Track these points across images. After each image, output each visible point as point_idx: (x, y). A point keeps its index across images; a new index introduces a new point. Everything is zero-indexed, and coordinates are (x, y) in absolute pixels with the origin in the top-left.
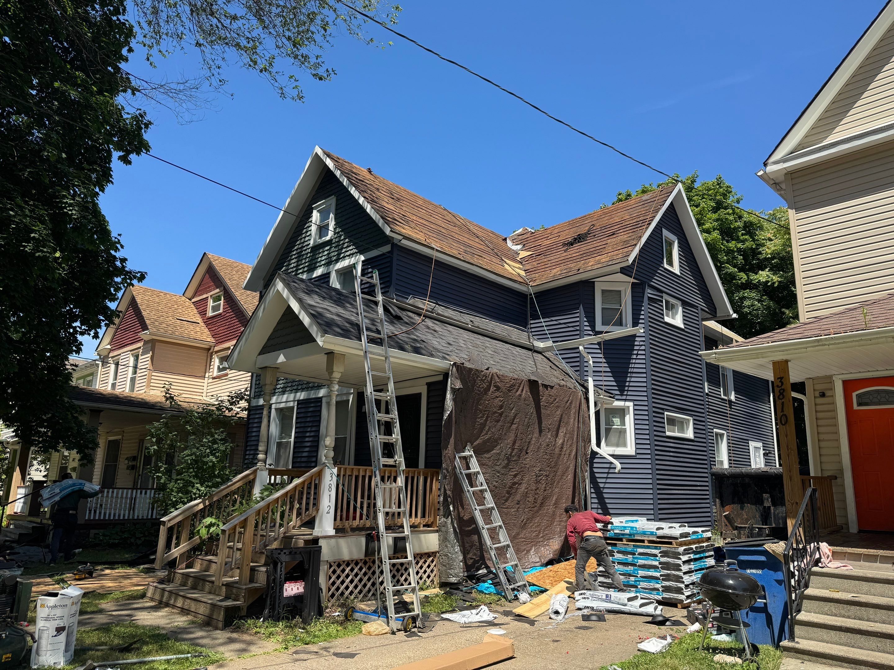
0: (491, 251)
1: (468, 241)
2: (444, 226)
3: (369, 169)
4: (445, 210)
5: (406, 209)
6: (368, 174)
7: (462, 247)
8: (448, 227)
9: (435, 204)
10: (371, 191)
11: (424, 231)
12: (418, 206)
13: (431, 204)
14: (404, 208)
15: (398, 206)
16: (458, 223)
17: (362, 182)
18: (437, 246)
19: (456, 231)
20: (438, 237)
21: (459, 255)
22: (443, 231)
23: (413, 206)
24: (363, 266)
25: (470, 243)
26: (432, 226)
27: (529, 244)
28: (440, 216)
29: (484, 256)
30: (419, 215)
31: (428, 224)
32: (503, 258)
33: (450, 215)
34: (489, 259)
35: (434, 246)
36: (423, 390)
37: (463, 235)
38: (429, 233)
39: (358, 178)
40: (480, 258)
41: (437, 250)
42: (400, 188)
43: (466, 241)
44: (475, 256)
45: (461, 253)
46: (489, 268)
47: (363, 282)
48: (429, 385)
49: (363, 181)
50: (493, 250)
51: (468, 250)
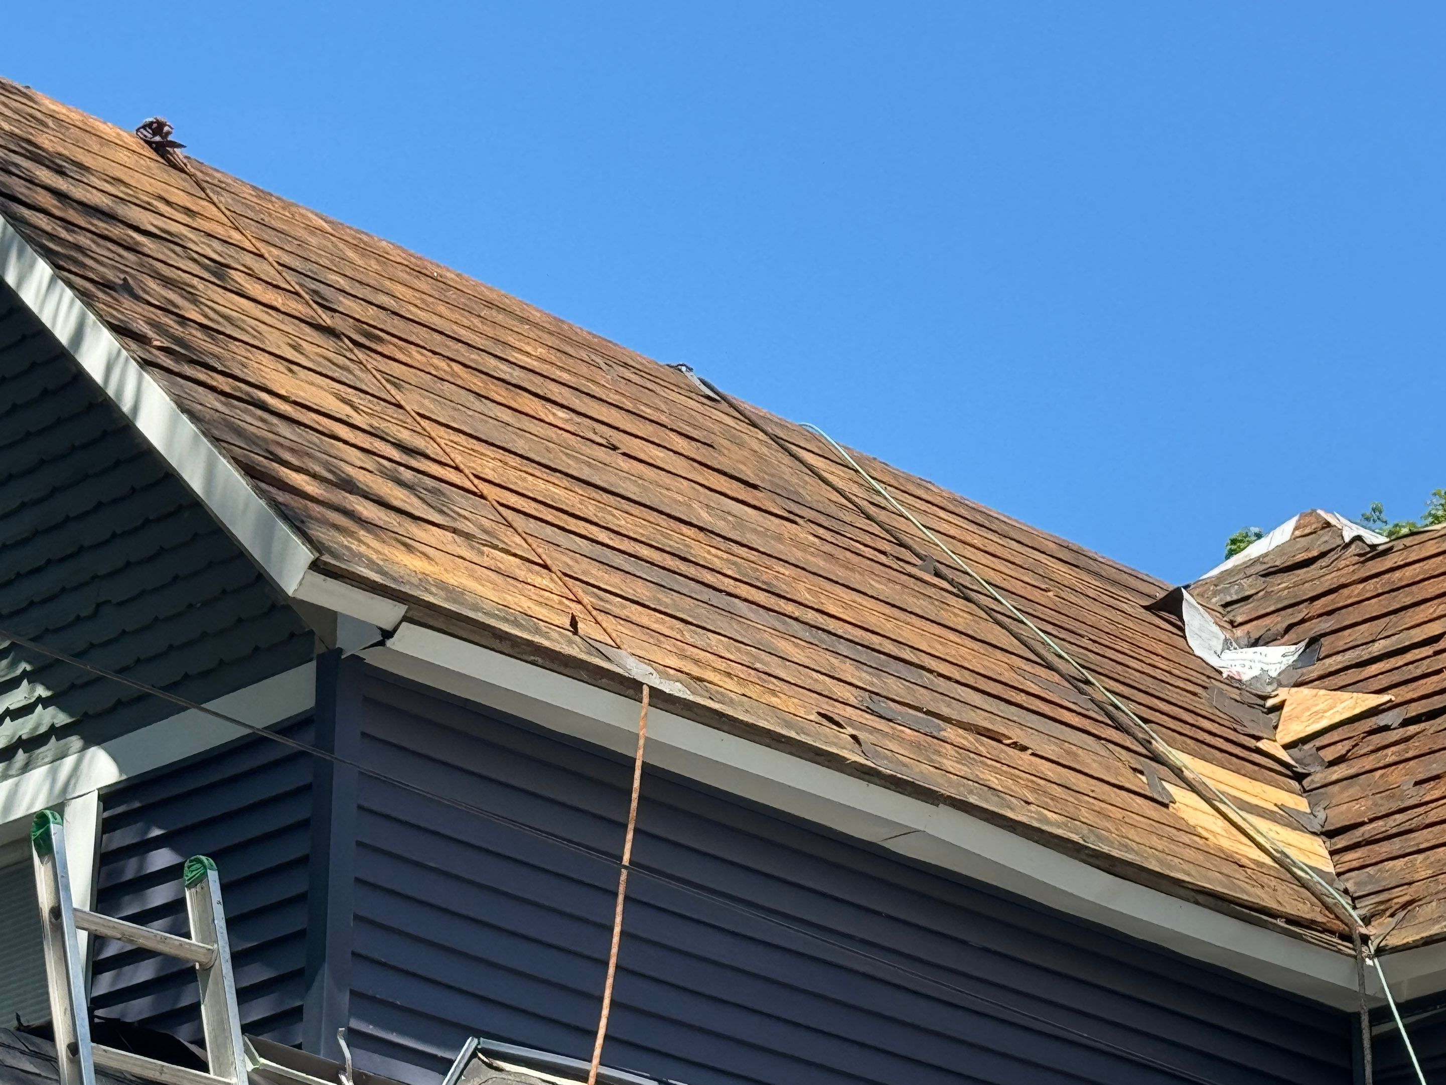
0: (1065, 695)
1: (888, 627)
2: (705, 518)
3: (157, 127)
4: (716, 398)
5: (430, 406)
6: (149, 160)
7: (848, 671)
8: (740, 522)
9: (643, 355)
10: (167, 282)
11: (559, 560)
12: (516, 376)
13: (612, 360)
14: (412, 401)
15: (369, 383)
16: (812, 491)
17: (101, 226)
18: (663, 670)
19: (796, 555)
20: (667, 600)
21: (829, 730)
22: (702, 551)
23: (477, 382)
24: (106, 826)
25: (907, 634)
26: (622, 522)
27: (1347, 638)
28: (681, 444)
29: (1017, 735)
30: (520, 446)
31: (590, 511)
32: (1160, 746)
33: (754, 439)
34: (1050, 750)
35: (637, 670)
37: (855, 580)
38: (597, 575)
39: (78, 192)
40: (986, 746)
41: (660, 699)
42: (381, 257)
43: (873, 621)
44: (950, 732)
45: (837, 711)
46: (1054, 824)
47: (110, 951)
49: (110, 216)
50: (1079, 684)
51: (895, 687)
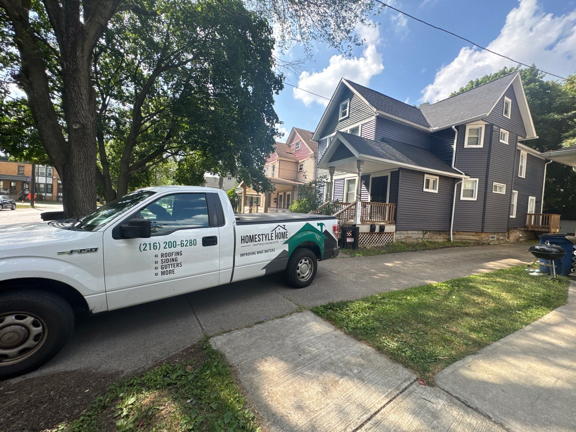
36: (389, 175)
48: (391, 172)
